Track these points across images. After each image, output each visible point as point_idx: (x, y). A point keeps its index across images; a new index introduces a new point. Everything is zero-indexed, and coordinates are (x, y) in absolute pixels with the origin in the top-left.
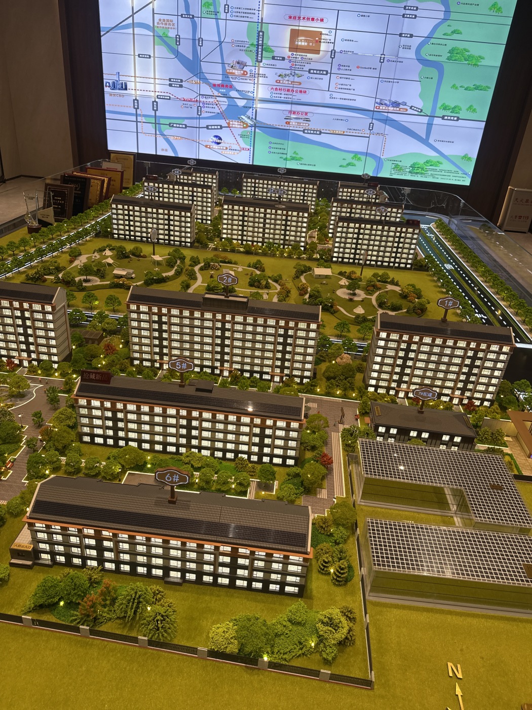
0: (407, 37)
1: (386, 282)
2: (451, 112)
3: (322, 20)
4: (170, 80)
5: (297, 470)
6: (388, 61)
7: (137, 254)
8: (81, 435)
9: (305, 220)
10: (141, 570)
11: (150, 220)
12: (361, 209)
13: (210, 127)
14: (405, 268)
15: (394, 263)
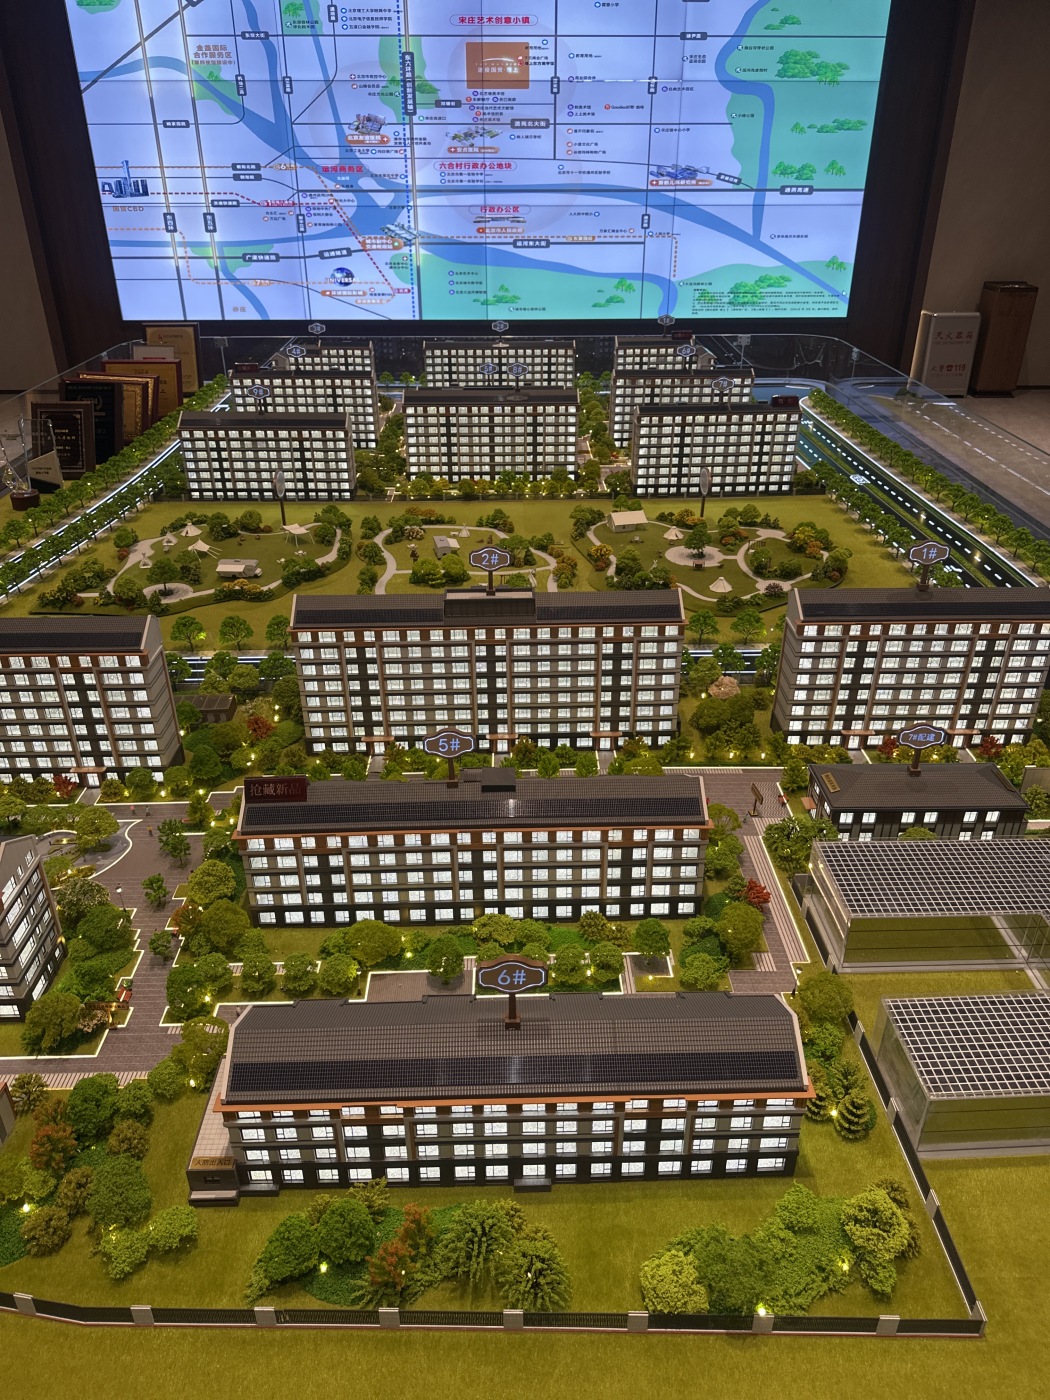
0: (695, 39)
1: (754, 524)
2: (797, 178)
3: (526, 20)
4: (234, 167)
5: (703, 922)
6: (665, 89)
7: (251, 526)
8: (255, 912)
9: (572, 420)
10: (461, 1172)
11: (262, 455)
12: (673, 387)
13: (326, 254)
14: (780, 492)
15: (757, 484)
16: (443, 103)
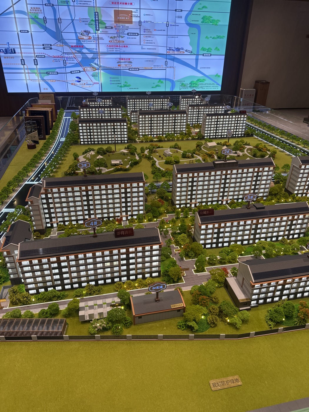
0: (179, 11)
1: (244, 144)
2: (207, 52)
3: (131, 4)
4: (43, 45)
6: (171, 25)
7: (109, 151)
9: (185, 118)
11: (103, 131)
12: (204, 109)
13: (73, 72)
15: (236, 134)
16: (107, 28)
